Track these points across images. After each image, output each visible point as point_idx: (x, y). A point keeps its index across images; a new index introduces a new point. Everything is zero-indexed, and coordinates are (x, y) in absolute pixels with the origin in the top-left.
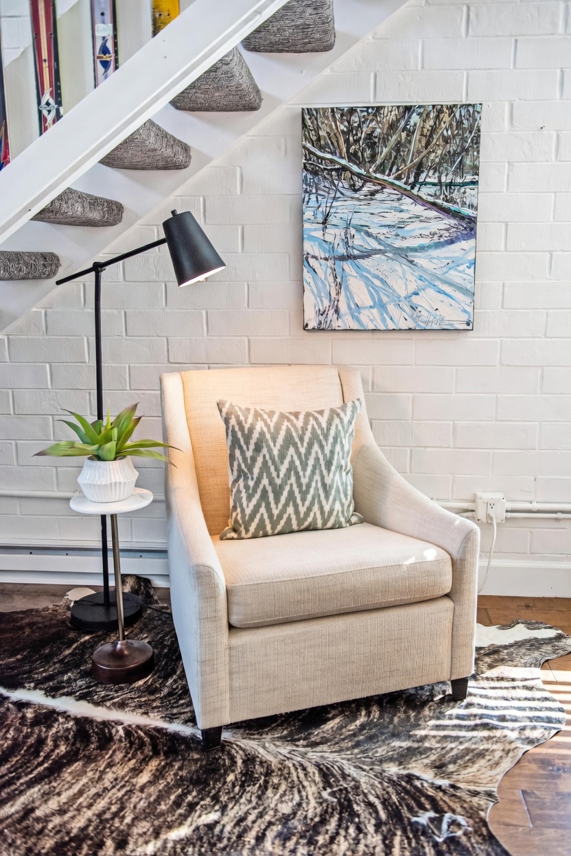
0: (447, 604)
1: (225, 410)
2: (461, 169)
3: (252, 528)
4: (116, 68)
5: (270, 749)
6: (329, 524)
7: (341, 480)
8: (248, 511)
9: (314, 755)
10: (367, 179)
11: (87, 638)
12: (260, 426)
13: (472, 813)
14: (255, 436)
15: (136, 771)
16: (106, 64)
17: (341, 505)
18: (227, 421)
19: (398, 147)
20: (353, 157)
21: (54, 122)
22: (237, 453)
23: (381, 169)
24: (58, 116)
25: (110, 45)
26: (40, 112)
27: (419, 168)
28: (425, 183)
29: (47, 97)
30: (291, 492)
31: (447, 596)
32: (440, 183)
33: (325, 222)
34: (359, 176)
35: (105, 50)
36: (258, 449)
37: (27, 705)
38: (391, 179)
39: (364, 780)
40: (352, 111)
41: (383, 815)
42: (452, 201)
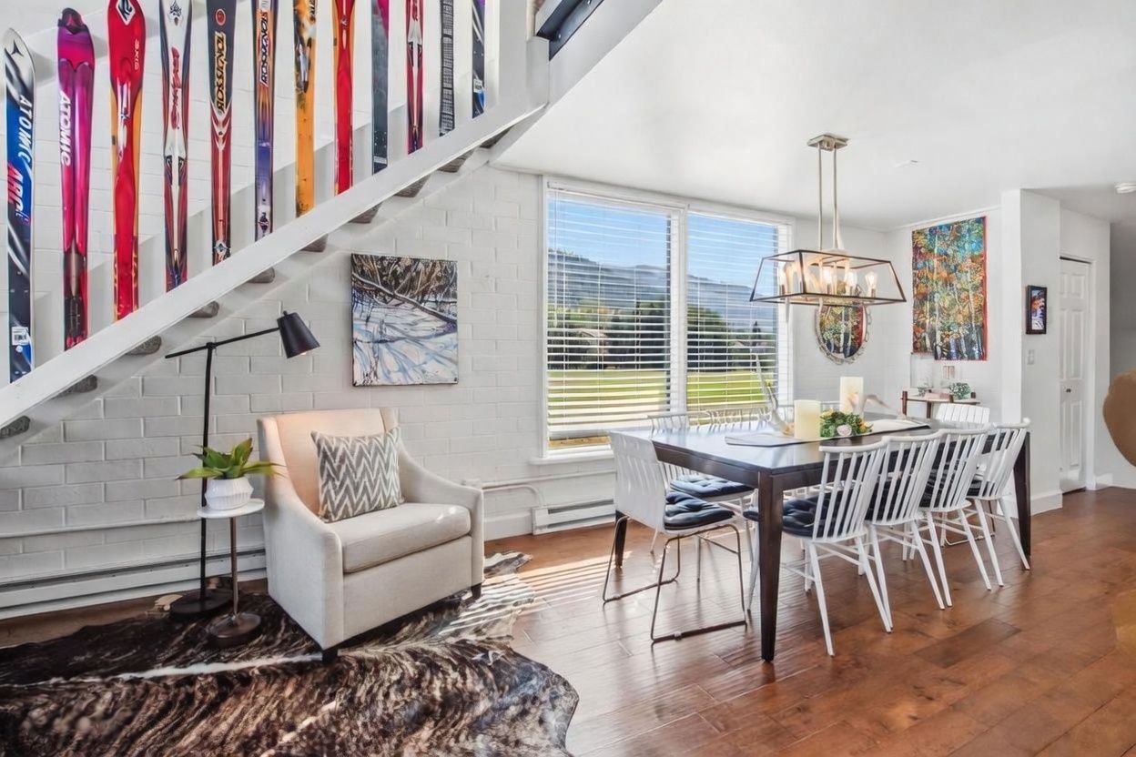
0: (468, 539)
1: (317, 439)
2: (447, 295)
3: (340, 513)
4: (271, 231)
5: (372, 652)
6: (388, 505)
7: (393, 477)
8: (337, 502)
9: (402, 647)
10: (394, 297)
11: (194, 625)
12: (342, 447)
13: (501, 647)
14: (339, 453)
15: (282, 689)
16: (264, 228)
17: (394, 492)
18: (319, 446)
19: (412, 280)
20: (385, 284)
21: (224, 259)
22: (327, 465)
23: (402, 291)
24: (228, 255)
25: (268, 217)
26: (214, 250)
27: (424, 293)
28: (427, 301)
29: (220, 241)
30: (365, 488)
31: (469, 534)
32: (436, 302)
33: (367, 320)
34: (390, 295)
35: (264, 219)
36: (342, 461)
37: (165, 677)
38: (407, 297)
39: (437, 650)
40: (383, 258)
41: (456, 662)
42: (442, 311)
